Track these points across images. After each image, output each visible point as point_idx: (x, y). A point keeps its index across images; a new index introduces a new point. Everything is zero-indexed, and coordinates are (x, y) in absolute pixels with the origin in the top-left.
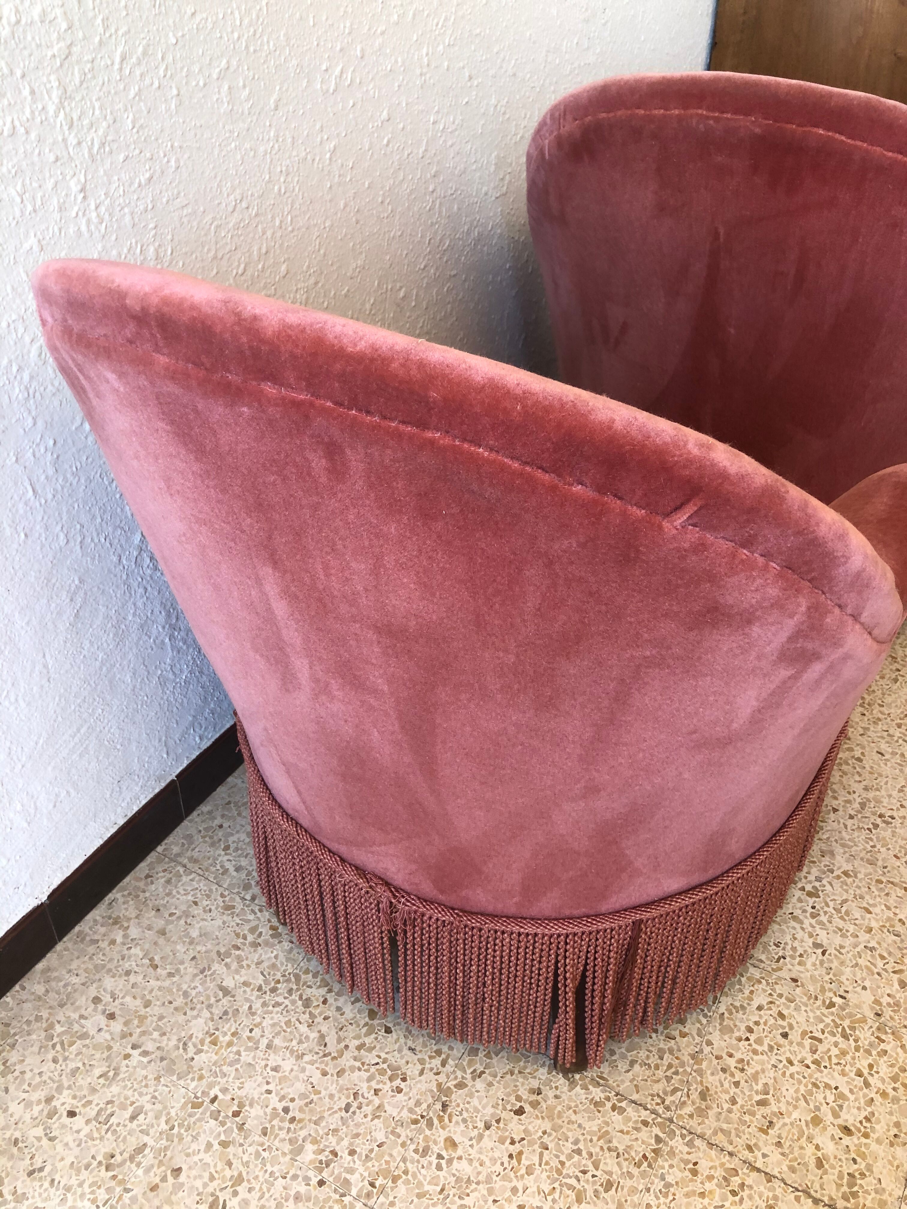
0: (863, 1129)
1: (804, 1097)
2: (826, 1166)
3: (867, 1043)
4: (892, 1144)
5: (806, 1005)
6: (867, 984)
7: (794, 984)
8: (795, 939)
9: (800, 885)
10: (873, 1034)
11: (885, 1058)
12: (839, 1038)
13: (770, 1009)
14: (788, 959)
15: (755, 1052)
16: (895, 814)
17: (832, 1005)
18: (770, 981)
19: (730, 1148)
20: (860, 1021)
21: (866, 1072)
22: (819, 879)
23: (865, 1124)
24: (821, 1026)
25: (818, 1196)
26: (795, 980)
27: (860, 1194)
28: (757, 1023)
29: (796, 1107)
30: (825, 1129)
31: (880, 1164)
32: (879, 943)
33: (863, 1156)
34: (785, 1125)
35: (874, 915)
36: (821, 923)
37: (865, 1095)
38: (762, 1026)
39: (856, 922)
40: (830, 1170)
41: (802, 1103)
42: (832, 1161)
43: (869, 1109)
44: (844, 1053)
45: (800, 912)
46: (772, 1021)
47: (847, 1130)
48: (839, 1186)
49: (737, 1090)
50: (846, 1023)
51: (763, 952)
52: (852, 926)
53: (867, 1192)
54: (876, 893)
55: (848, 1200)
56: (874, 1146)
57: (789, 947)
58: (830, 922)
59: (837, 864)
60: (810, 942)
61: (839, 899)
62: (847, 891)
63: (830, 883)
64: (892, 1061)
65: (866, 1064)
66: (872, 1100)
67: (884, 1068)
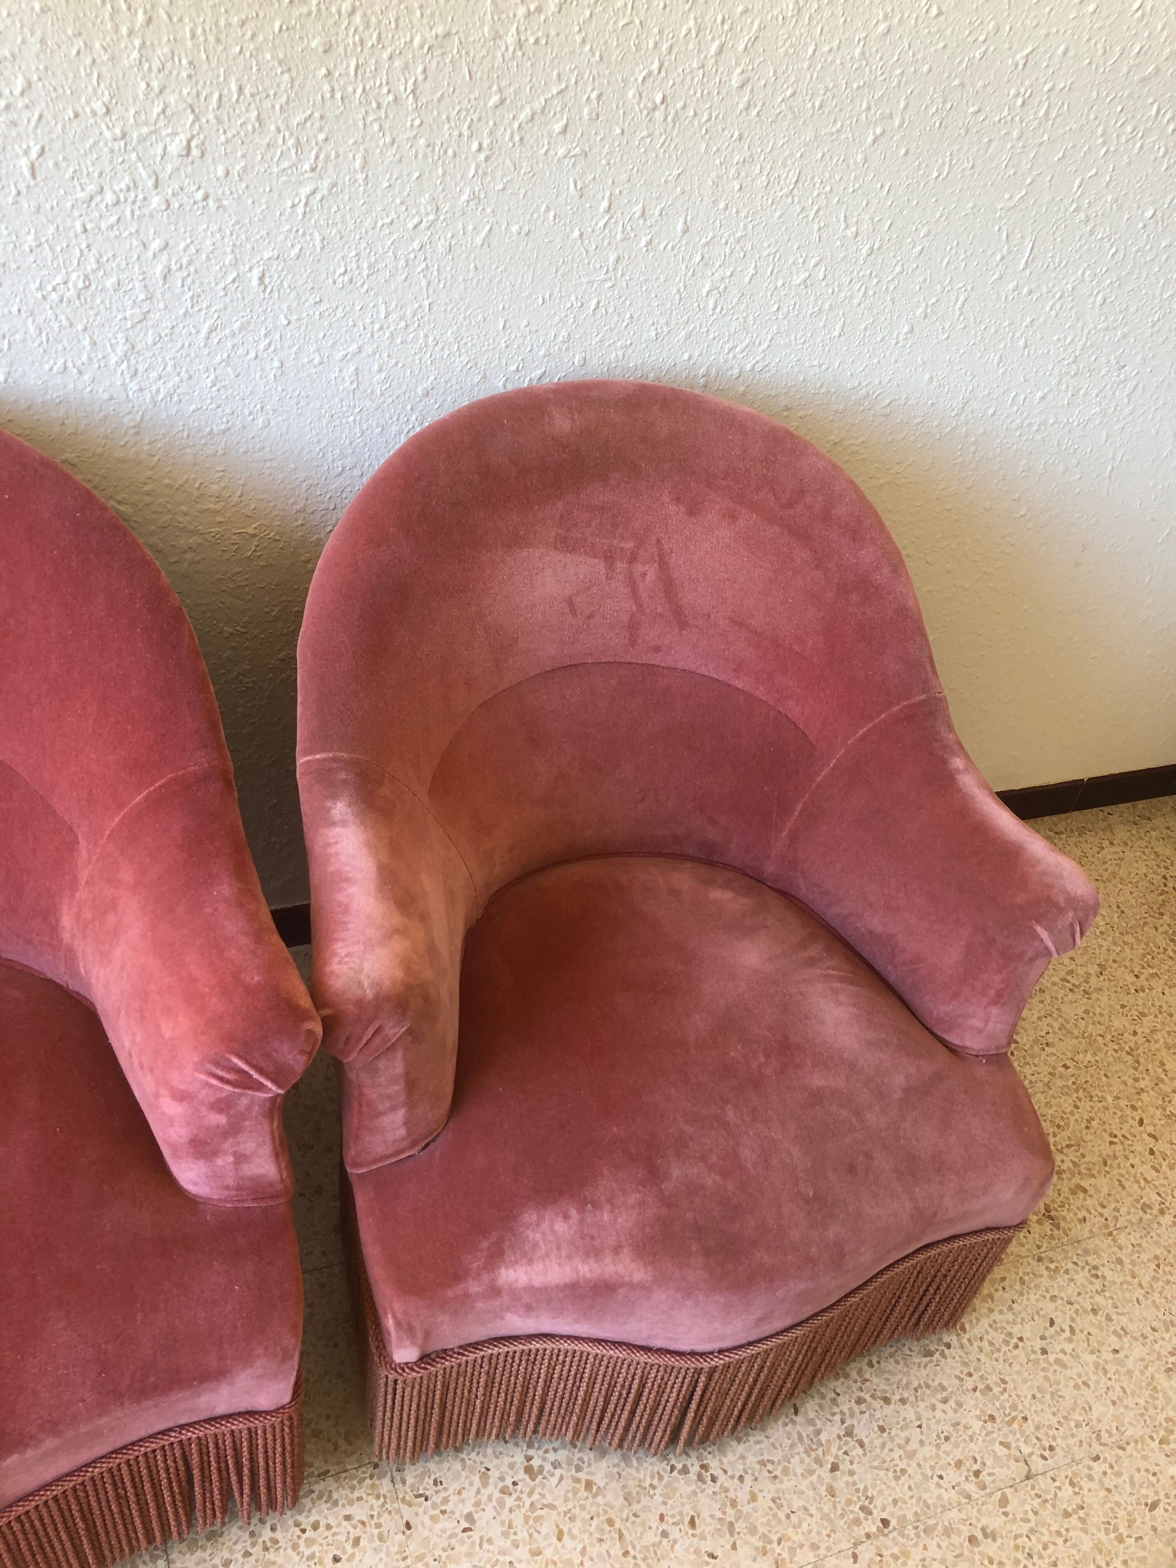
5: (388, 1554)
7: (403, 1528)
8: (459, 1493)
9: (531, 1452)
13: (355, 1527)
14: (428, 1503)
15: (295, 1547)
16: (722, 1478)
18: (387, 1506)
22: (556, 1465)
26: (408, 1526)
28: (329, 1527)
35: (559, 1545)
36: (501, 1503)
38: (328, 1533)
39: (535, 1535)
45: (497, 1475)
46: (343, 1538)
49: (241, 1559)
51: (416, 1477)
52: (526, 1534)
54: (592, 1529)
57: (444, 1494)
58: (511, 1511)
59: (593, 1469)
60: (469, 1508)
61: (549, 1499)
62: (566, 1500)
63: (561, 1478)
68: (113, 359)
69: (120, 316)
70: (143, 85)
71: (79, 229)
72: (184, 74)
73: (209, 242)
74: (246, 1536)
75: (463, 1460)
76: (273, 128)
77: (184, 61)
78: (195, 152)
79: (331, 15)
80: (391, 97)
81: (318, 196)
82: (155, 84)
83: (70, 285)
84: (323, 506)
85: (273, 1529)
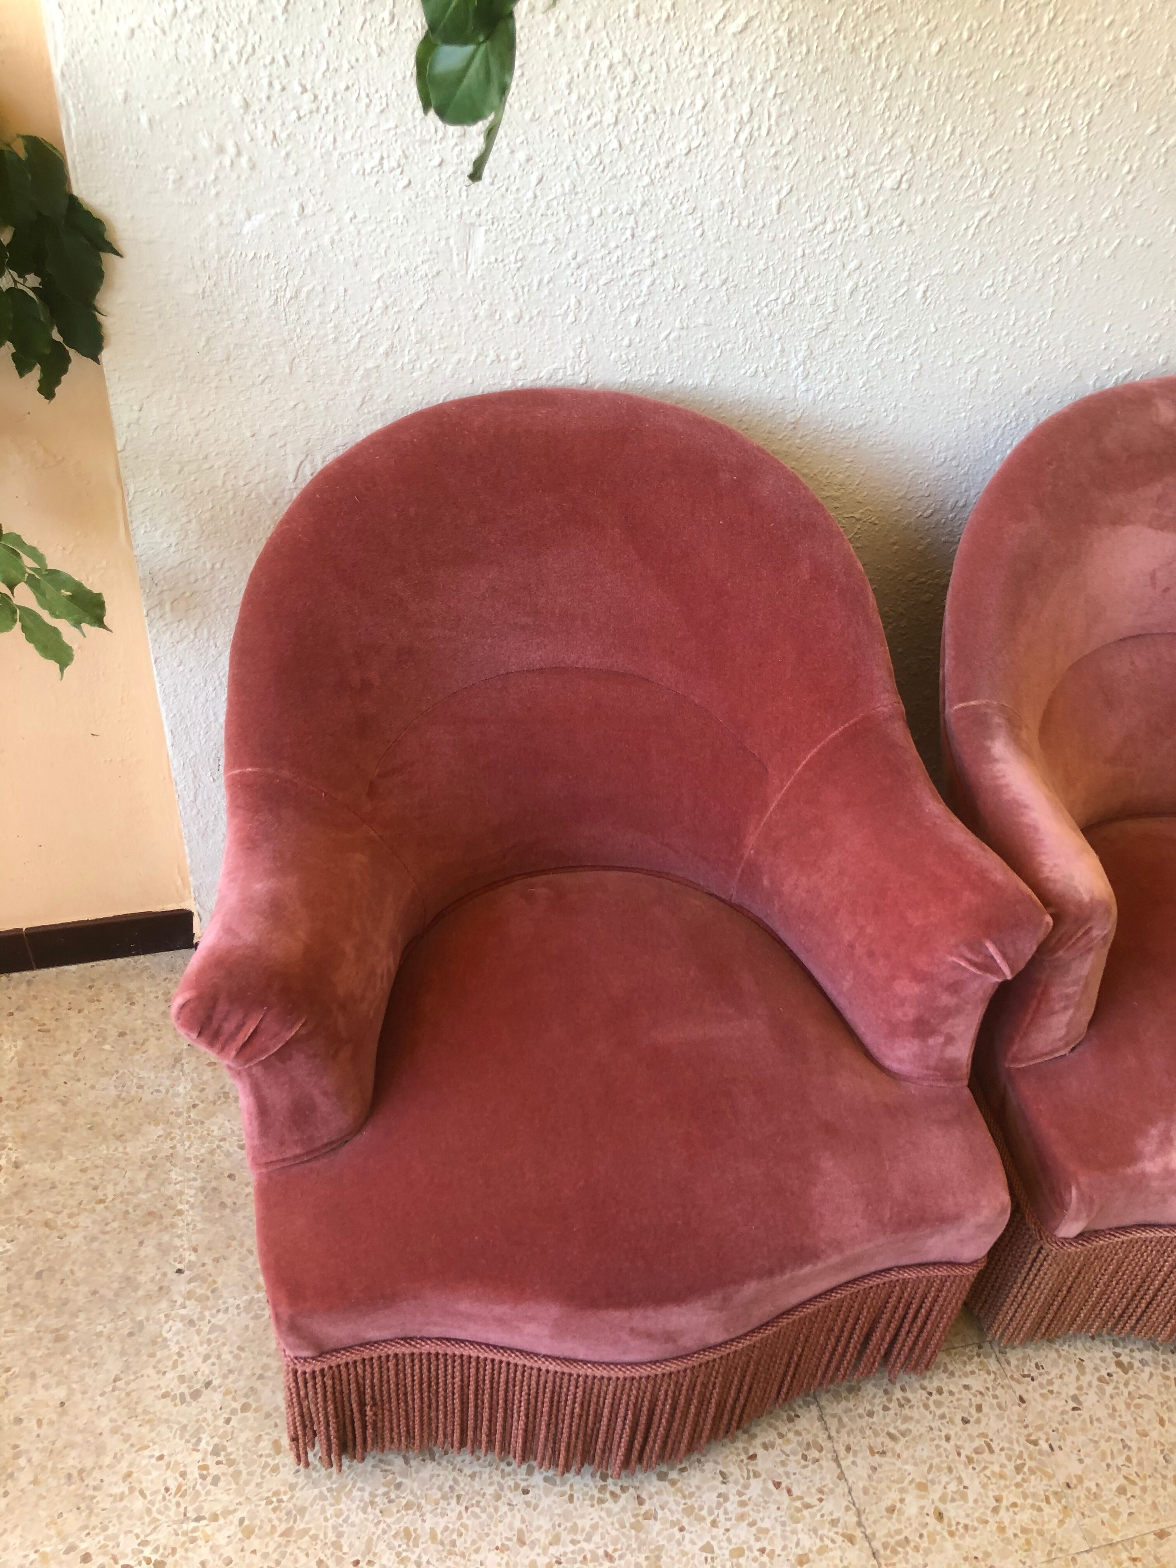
0: (954, 1528)
1: (931, 1466)
2: (895, 1516)
3: (1032, 1490)
4: (966, 1559)
5: (1010, 1421)
6: (1087, 1461)
7: (1018, 1401)
8: (1061, 1377)
9: (1118, 1350)
10: (1045, 1491)
11: (1035, 1513)
12: (1011, 1466)
13: (975, 1396)
14: (1035, 1383)
15: (926, 1406)
17: (1035, 1443)
18: (999, 1381)
19: (833, 1434)
20: (1045, 1473)
21: (1005, 1503)
22: (1143, 1363)
23: (960, 1527)
24: (1006, 1445)
25: (865, 1523)
26: (1022, 1400)
27: (900, 1556)
28: (951, 1393)
29: (916, 1464)
30: (923, 1497)
31: (940, 1557)
32: (1140, 1449)
33: (932, 1541)
34: (894, 1464)
35: (1163, 1430)
36: (1102, 1391)
37: (984, 1513)
38: (951, 1398)
39: (1139, 1419)
40: (894, 1520)
41: (925, 1468)
42: (903, 1518)
43: (976, 1524)
44: (1002, 1476)
45: (1092, 1366)
46: (967, 1403)
47: (940, 1516)
48: (889, 1535)
49: (881, 1412)
50: (1030, 1464)
51: (1018, 1360)
52: (1130, 1418)
53: (907, 1562)
55: (886, 1548)
56: (949, 1545)
57: (1046, 1377)
58: (1112, 1397)
60: (1073, 1391)
61: (1144, 1391)
62: (1160, 1393)
63: (1151, 1375)
64: (1039, 1519)
65: (1013, 1499)
66: (987, 1522)
67: (1025, 1517)
68: (793, 364)
69: (809, 327)
70: (881, 131)
71: (800, 253)
72: (914, 120)
73: (893, 261)
74: (881, 1393)
75: (1057, 1350)
76: (969, 161)
77: (917, 109)
78: (904, 186)
79: (1040, 63)
80: (1069, 131)
81: (989, 219)
82: (890, 130)
83: (780, 301)
84: (921, 493)
85: (903, 1389)
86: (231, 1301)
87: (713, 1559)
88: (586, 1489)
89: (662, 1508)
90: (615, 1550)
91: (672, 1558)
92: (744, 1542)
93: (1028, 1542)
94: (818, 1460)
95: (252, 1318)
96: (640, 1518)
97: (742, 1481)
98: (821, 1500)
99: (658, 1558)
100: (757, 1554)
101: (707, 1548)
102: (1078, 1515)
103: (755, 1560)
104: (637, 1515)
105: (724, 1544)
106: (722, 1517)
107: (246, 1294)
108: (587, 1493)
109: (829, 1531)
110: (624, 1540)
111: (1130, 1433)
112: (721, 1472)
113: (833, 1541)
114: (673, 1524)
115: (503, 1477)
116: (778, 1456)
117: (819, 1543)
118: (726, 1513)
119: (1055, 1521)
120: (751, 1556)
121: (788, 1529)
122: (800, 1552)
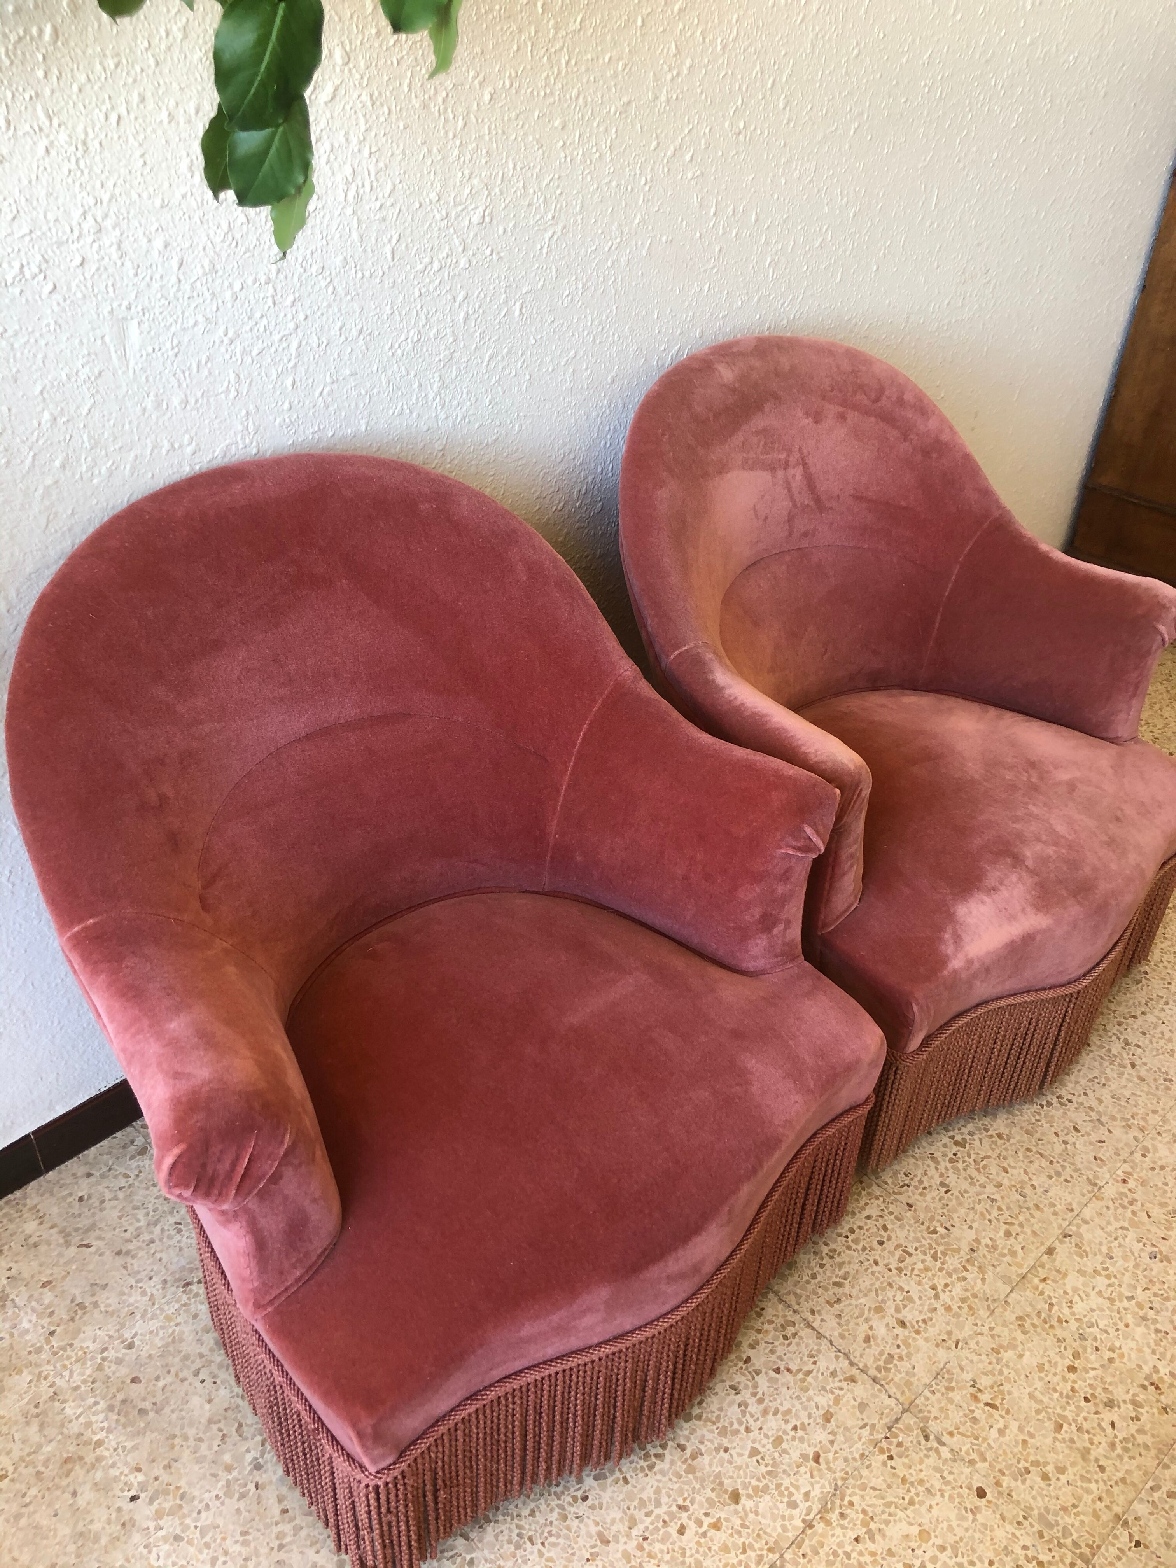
0: (917, 1327)
1: (877, 1291)
2: (872, 1343)
3: (951, 1267)
4: (937, 1345)
5: (911, 1226)
6: (975, 1225)
7: (907, 1208)
8: (926, 1174)
9: (951, 1133)
10: (960, 1263)
11: (963, 1283)
12: (928, 1258)
13: (877, 1220)
14: (911, 1188)
15: (849, 1248)
16: (1074, 1099)
17: (935, 1232)
18: (887, 1200)
19: (796, 1307)
20: (954, 1250)
21: (940, 1288)
22: (971, 1134)
23: (920, 1324)
24: (917, 1245)
25: (856, 1361)
26: (909, 1205)
27: (893, 1370)
28: (860, 1228)
29: (866, 1295)
30: (884, 1317)
31: (920, 1355)
32: (1002, 1198)
33: (908, 1346)
34: (850, 1304)
35: (1009, 1175)
36: (956, 1169)
37: (930, 1304)
38: (862, 1232)
39: (990, 1176)
40: (874, 1346)
41: (873, 1294)
42: (879, 1341)
43: (929, 1315)
44: (927, 1269)
45: (940, 1154)
46: (875, 1230)
47: (902, 1324)
48: (877, 1359)
49: (821, 1270)
50: (940, 1249)
51: (891, 1177)
52: (984, 1178)
53: (899, 1372)
54: (1021, 1158)
55: (880, 1371)
56: (920, 1342)
57: (916, 1179)
58: (965, 1170)
59: (995, 1126)
60: (939, 1180)
61: (983, 1154)
62: (993, 1150)
63: (981, 1140)
64: (968, 1287)
65: (943, 1282)
66: (935, 1309)
67: (958, 1290)
68: (431, 395)
69: (437, 359)
70: (460, 174)
71: (417, 294)
72: (483, 161)
73: (492, 287)
74: (812, 1256)
75: (913, 1156)
76: (531, 191)
77: (484, 151)
78: (487, 219)
79: (566, 101)
80: (598, 154)
81: (555, 238)
82: (467, 172)
83: (409, 340)
84: (552, 490)
85: (827, 1244)
86: (207, 1495)
87: (763, 1458)
88: (633, 1465)
89: (702, 1442)
90: (685, 1500)
91: (732, 1477)
92: (778, 1430)
93: (970, 1308)
94: (796, 1334)
95: (239, 1499)
96: (690, 1461)
97: (750, 1384)
98: (815, 1363)
99: (721, 1484)
100: (793, 1433)
101: (754, 1452)
102: (991, 1268)
103: (794, 1439)
104: (686, 1460)
105: (765, 1441)
106: (751, 1421)
107: (218, 1481)
108: (636, 1468)
109: (834, 1382)
110: (686, 1487)
111: (990, 1189)
112: (731, 1387)
113: (841, 1389)
114: (717, 1450)
115: (559, 1499)
116: (765, 1349)
117: (832, 1397)
118: (752, 1416)
119: (979, 1281)
120: (789, 1437)
121: (804, 1399)
122: (822, 1412)
